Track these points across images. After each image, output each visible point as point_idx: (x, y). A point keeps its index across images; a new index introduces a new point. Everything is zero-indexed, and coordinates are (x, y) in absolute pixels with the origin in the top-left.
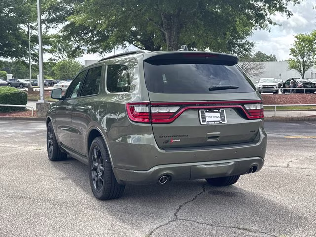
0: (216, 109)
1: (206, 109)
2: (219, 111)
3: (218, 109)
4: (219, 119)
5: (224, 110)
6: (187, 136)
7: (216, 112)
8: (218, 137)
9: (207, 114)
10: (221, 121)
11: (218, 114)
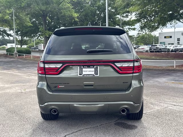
0: (92, 65)
1: (83, 66)
2: (94, 67)
3: (94, 66)
4: (93, 73)
5: (98, 67)
6: (69, 83)
7: (92, 68)
8: (93, 85)
9: (84, 70)
10: (95, 75)
11: (93, 69)
